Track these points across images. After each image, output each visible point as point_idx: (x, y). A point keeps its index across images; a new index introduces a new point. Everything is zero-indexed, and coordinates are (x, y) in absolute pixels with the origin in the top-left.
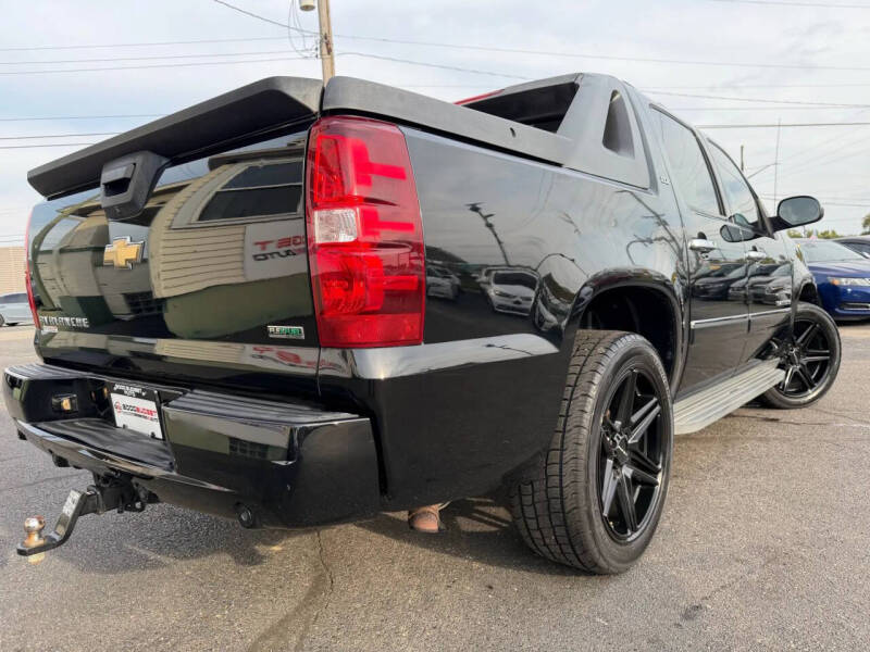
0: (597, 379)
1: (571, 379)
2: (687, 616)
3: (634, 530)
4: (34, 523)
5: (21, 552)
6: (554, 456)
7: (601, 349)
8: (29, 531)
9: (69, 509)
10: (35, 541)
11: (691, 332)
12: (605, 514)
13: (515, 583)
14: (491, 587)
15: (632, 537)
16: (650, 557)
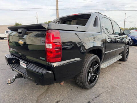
0: (88, 63)
1: (84, 62)
2: (98, 96)
3: (93, 83)
4: (9, 80)
5: (8, 84)
6: (81, 73)
7: (89, 58)
8: (9, 81)
9: (14, 78)
10: (9, 82)
11: (105, 54)
12: (88, 81)
13: (75, 89)
14: (72, 90)
15: (92, 84)
16: (95, 86)
